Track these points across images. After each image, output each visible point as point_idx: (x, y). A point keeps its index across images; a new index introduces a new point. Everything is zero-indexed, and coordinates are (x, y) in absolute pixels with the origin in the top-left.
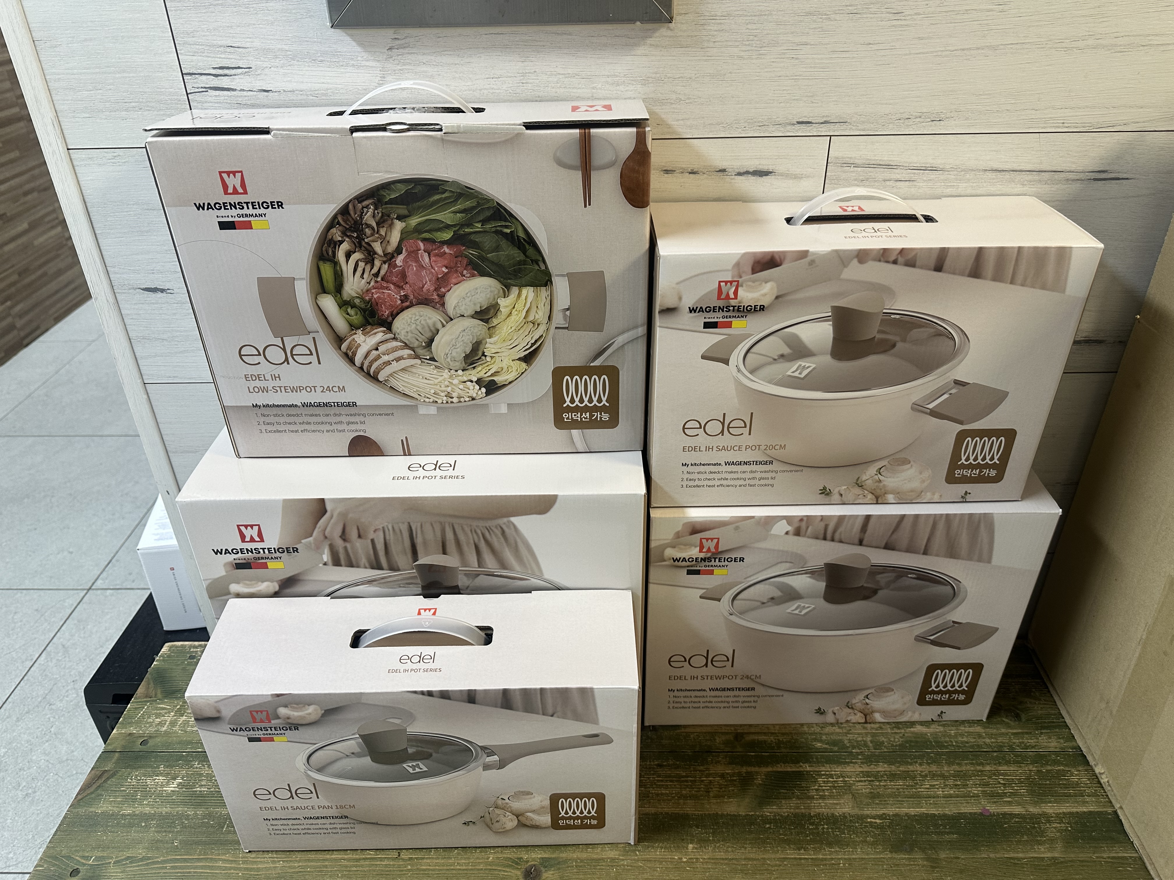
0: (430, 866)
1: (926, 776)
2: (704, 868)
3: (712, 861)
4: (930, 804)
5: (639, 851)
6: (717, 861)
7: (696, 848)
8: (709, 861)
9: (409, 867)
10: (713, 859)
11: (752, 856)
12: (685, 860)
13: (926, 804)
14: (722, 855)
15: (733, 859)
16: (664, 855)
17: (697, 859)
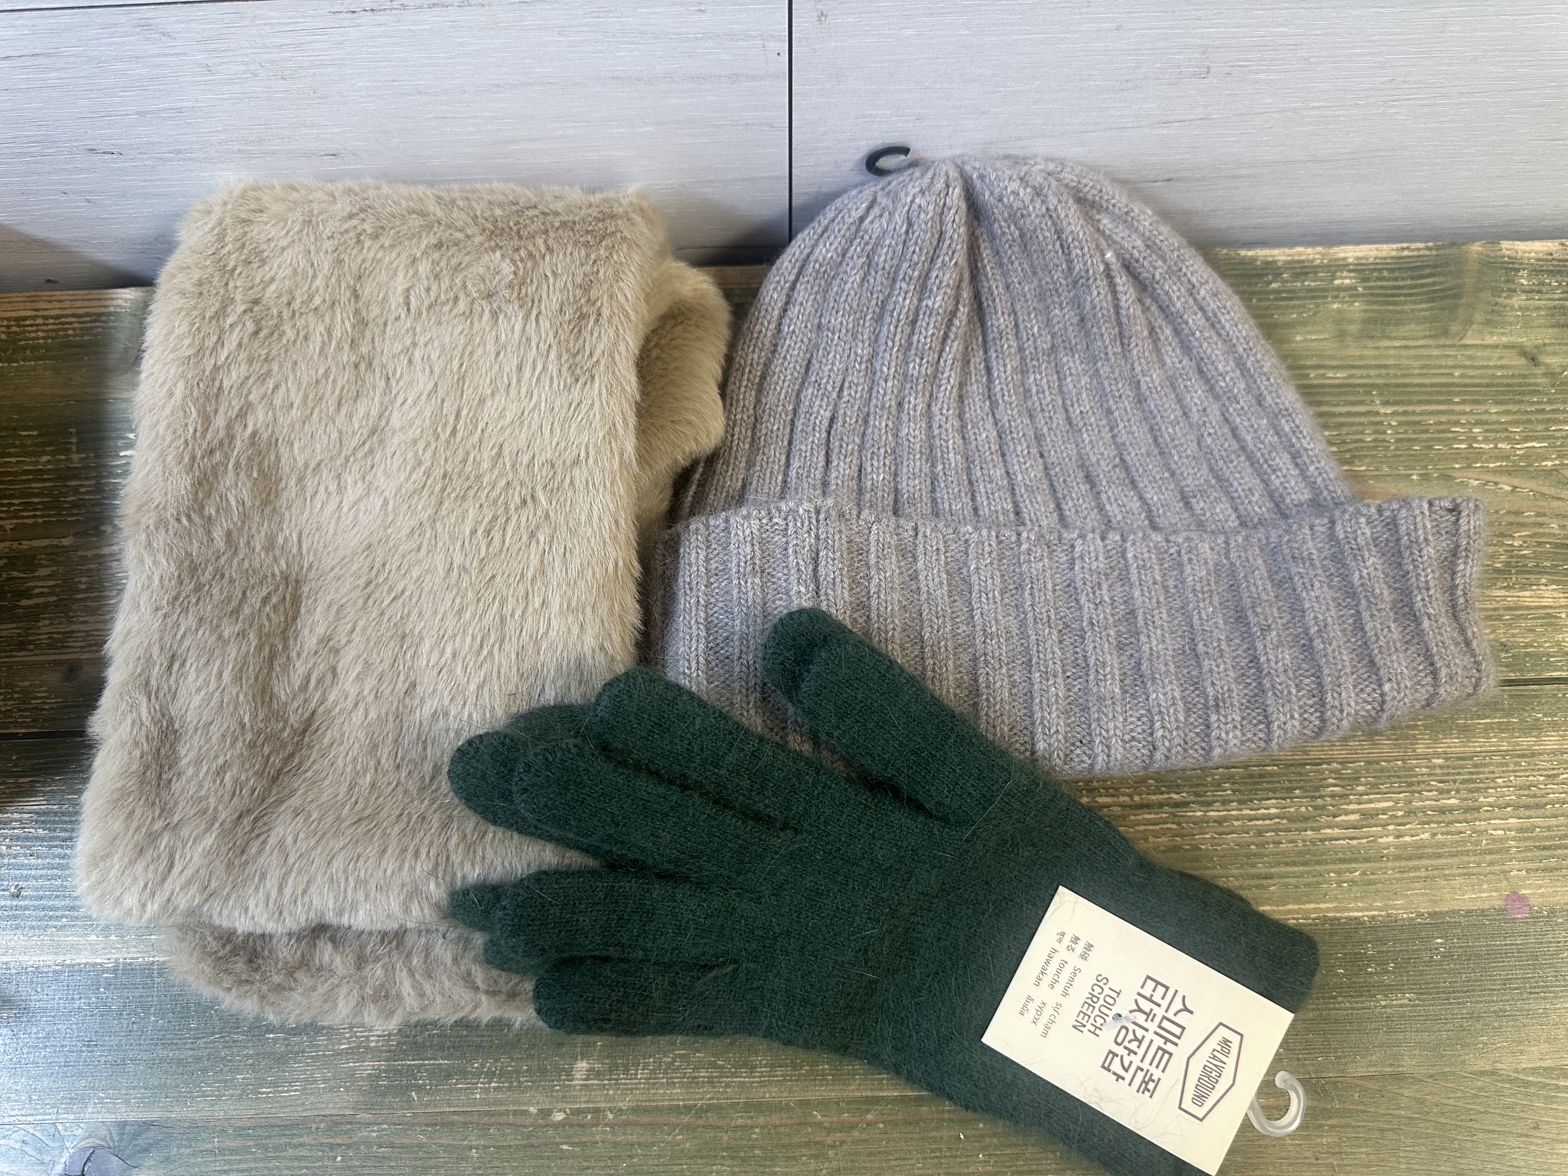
1: (1355, 779)
2: (615, 1144)
3: (645, 1119)
4: (1353, 882)
5: (419, 1089)
6: (661, 1120)
7: (598, 1074)
8: (632, 1118)
10: (645, 1111)
11: (770, 1094)
12: (559, 1117)
13: (1339, 883)
14: (677, 1095)
15: (709, 1108)
16: (497, 1102)
17: (596, 1111)
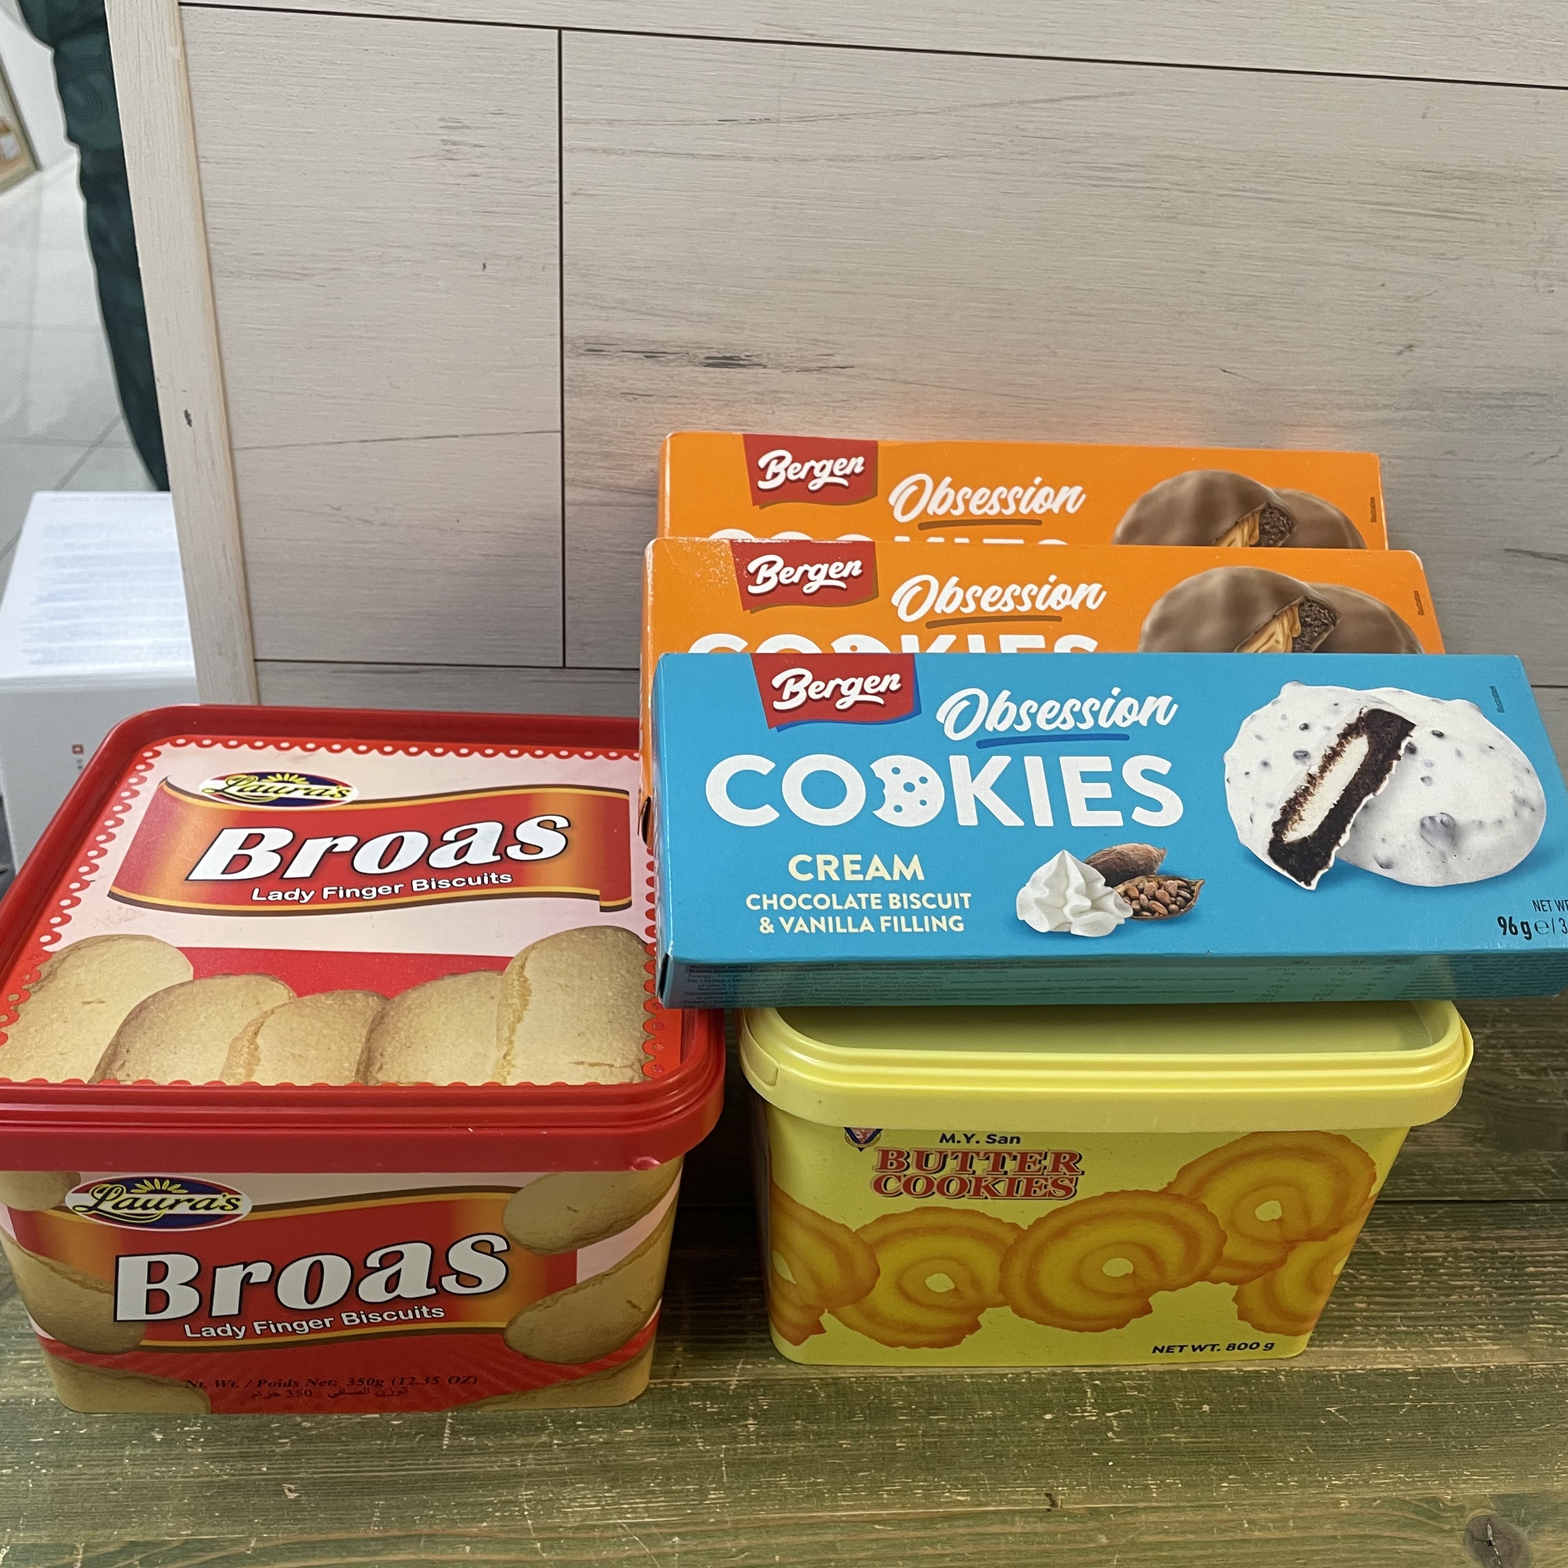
0: (1166, 1532)
9: (1104, 1540)
